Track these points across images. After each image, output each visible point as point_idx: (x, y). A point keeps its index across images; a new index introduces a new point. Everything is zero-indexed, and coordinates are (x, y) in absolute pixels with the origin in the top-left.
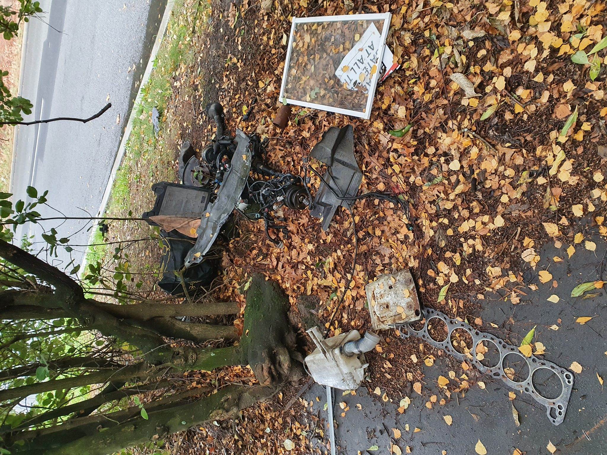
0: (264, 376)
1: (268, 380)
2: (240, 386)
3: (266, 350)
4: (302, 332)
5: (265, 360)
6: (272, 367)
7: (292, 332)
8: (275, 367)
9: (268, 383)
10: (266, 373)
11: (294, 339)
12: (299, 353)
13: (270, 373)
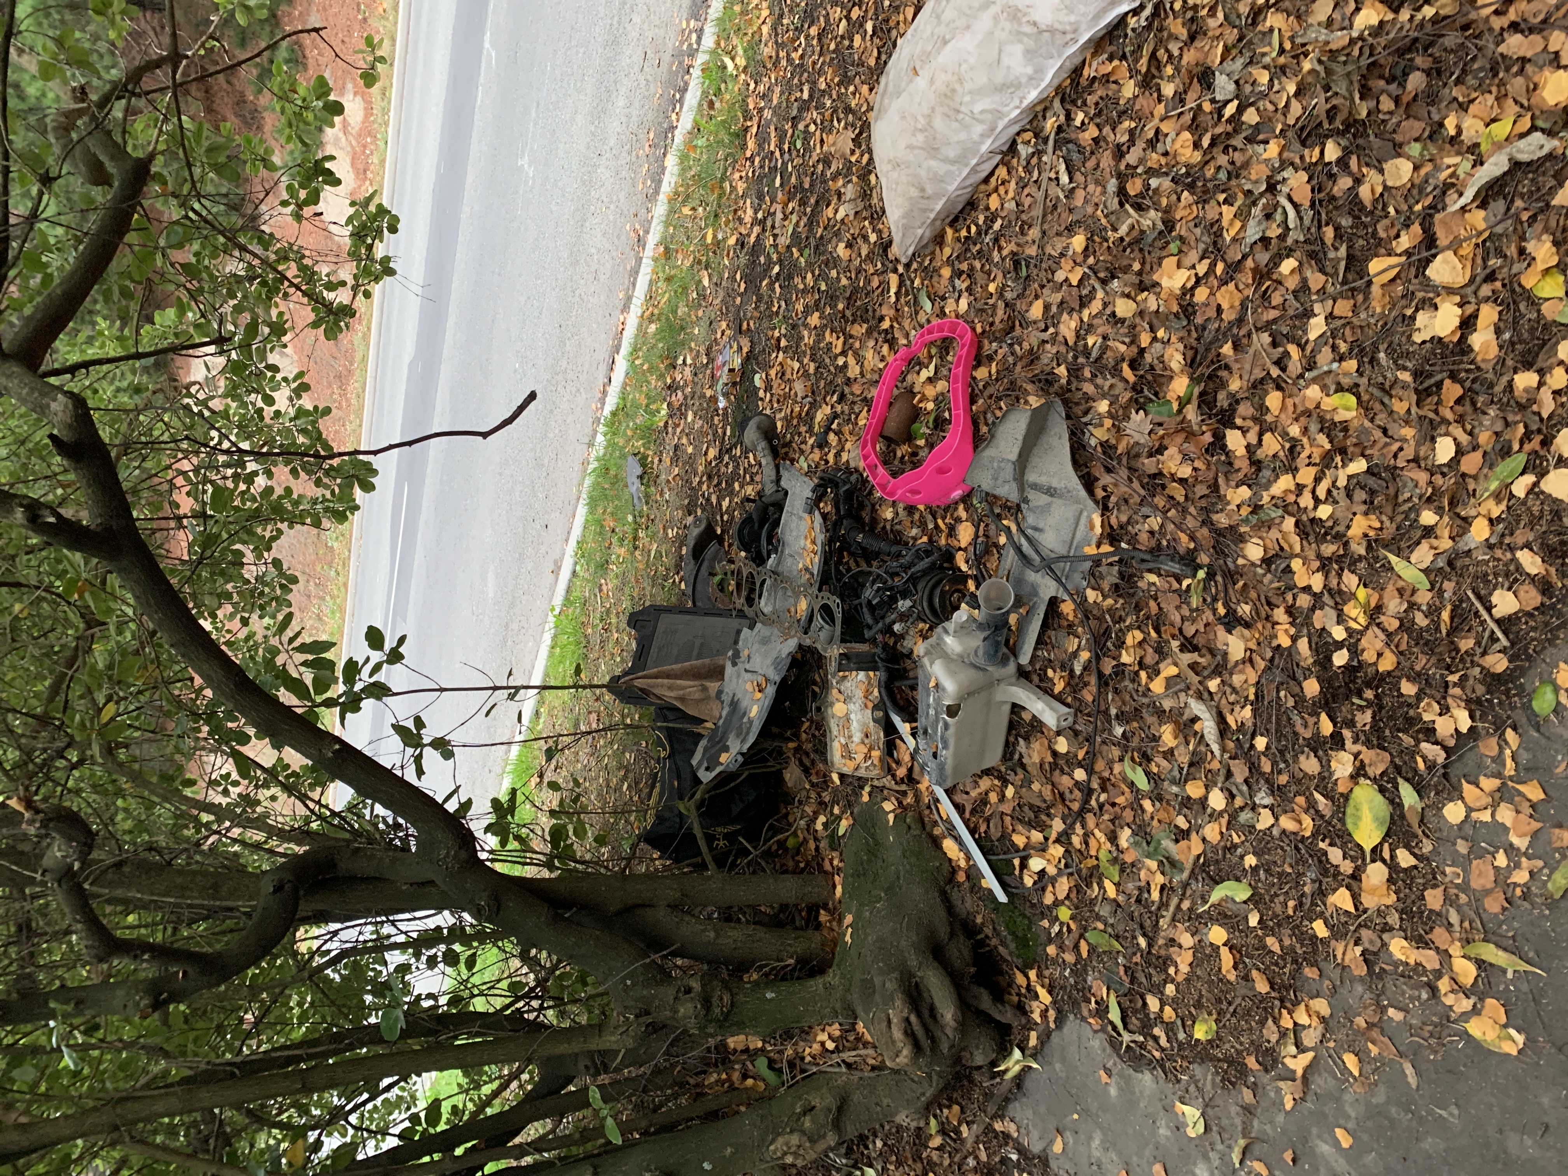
0: (894, 1042)
1: (905, 1052)
2: (841, 1074)
3: (896, 975)
4: (987, 937)
5: (893, 1000)
6: (913, 1018)
7: (962, 938)
8: (919, 1016)
9: (906, 1061)
10: (898, 1034)
11: (966, 952)
12: (982, 990)
13: (909, 1033)
